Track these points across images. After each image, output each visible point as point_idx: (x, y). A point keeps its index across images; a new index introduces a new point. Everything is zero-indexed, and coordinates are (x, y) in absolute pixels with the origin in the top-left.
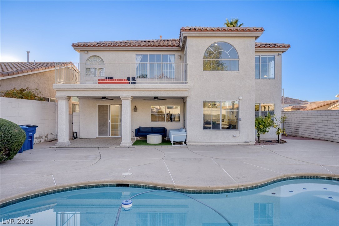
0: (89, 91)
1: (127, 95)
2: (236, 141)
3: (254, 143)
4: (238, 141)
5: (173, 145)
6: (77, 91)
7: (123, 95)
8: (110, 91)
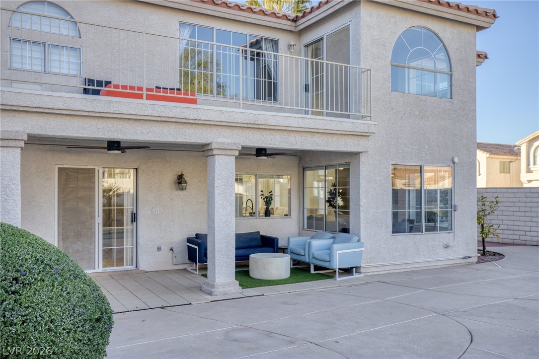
0: (115, 122)
1: (229, 141)
2: (449, 258)
3: (476, 260)
4: (452, 257)
5: (338, 279)
6: (69, 118)
7: (219, 140)
8: (181, 127)
